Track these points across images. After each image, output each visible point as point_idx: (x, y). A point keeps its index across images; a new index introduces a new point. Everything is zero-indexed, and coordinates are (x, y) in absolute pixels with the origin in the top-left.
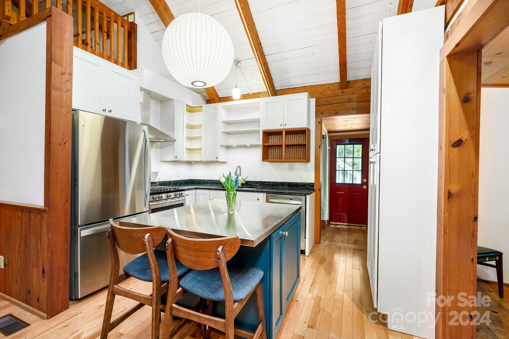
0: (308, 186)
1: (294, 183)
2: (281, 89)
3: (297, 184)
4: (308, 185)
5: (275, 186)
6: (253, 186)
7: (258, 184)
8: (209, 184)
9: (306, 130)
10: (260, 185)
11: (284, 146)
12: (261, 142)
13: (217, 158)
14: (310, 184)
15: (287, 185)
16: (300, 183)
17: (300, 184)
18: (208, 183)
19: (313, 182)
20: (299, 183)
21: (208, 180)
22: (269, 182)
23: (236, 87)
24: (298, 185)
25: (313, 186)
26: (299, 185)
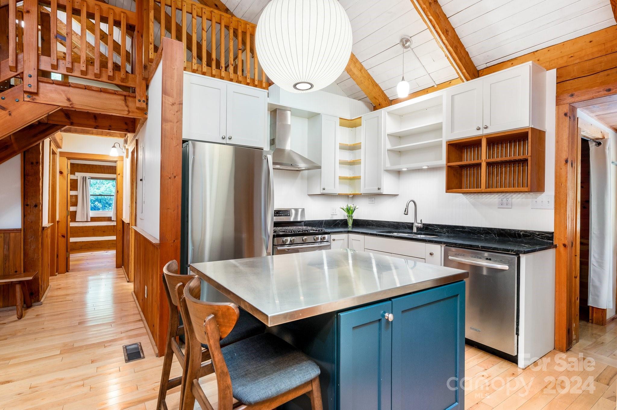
0: (539, 238)
1: (509, 230)
2: (488, 67)
3: (515, 234)
4: (539, 235)
5: (474, 233)
6: (436, 232)
7: (445, 230)
8: (373, 227)
9: (527, 133)
10: (448, 232)
11: (484, 165)
12: (443, 161)
13: (379, 189)
14: (543, 235)
15: (495, 234)
16: (521, 231)
17: (521, 233)
18: (373, 225)
19: (552, 229)
20: (519, 230)
21: (372, 221)
22: (463, 227)
23: (403, 79)
24: (518, 233)
25: (551, 238)
26: (519, 235)
